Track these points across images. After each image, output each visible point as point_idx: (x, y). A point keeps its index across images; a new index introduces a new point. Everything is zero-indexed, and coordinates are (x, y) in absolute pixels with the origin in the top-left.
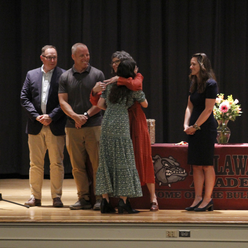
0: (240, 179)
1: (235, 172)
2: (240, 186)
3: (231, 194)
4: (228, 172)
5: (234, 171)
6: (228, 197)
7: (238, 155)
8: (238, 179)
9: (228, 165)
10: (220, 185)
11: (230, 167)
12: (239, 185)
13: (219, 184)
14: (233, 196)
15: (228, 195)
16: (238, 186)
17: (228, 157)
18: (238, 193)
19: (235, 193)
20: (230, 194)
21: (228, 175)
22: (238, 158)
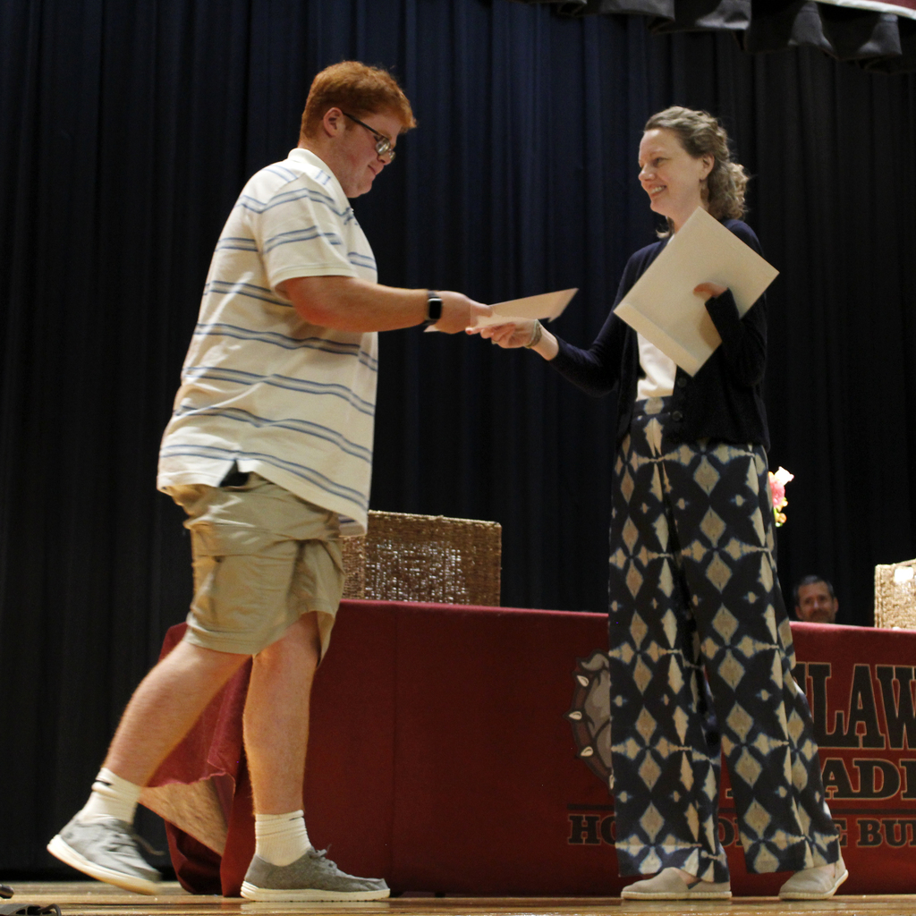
0: (903, 763)
1: (885, 736)
2: (905, 795)
3: (876, 825)
4: (861, 736)
5: (883, 731)
6: (864, 841)
7: (894, 667)
8: (898, 766)
9: (860, 707)
10: (834, 789)
11: (867, 714)
12: (903, 788)
13: (832, 783)
14: (884, 838)
15: (865, 832)
16: (898, 795)
17: (862, 673)
18: (899, 822)
19: (889, 825)
20: (870, 828)
21: (861, 747)
22: (894, 678)
